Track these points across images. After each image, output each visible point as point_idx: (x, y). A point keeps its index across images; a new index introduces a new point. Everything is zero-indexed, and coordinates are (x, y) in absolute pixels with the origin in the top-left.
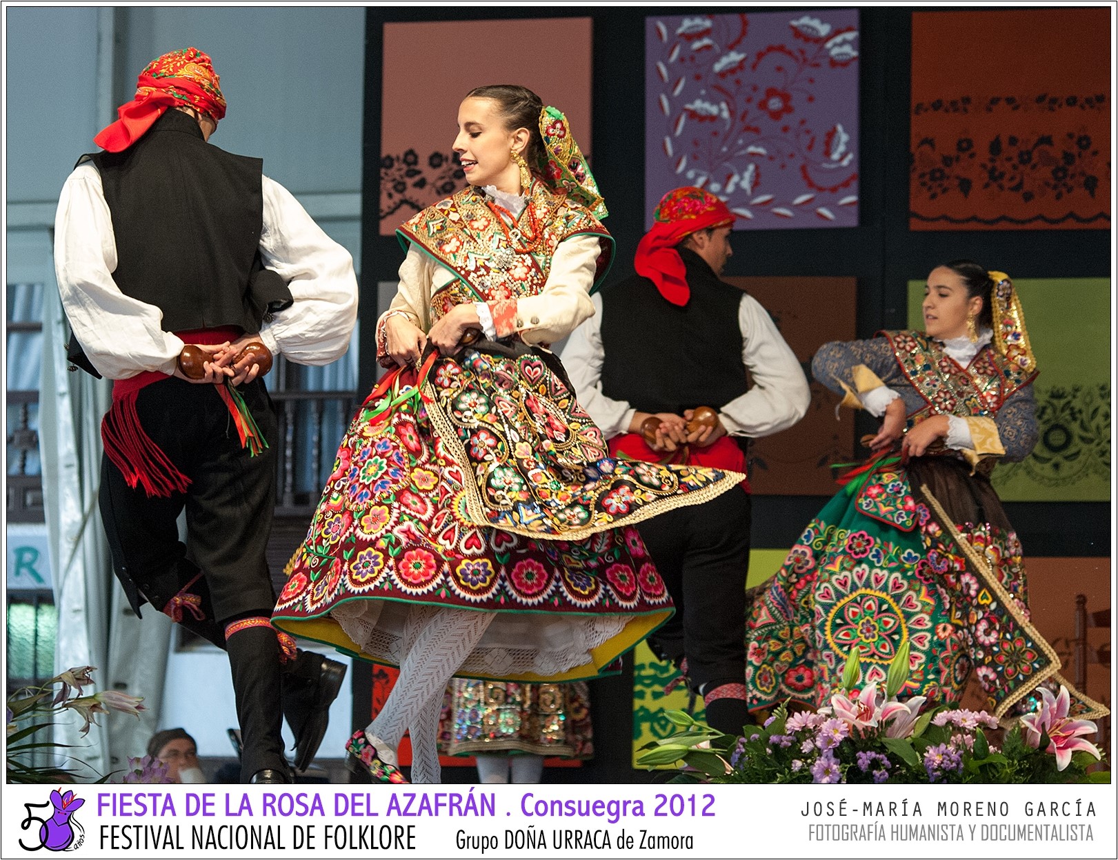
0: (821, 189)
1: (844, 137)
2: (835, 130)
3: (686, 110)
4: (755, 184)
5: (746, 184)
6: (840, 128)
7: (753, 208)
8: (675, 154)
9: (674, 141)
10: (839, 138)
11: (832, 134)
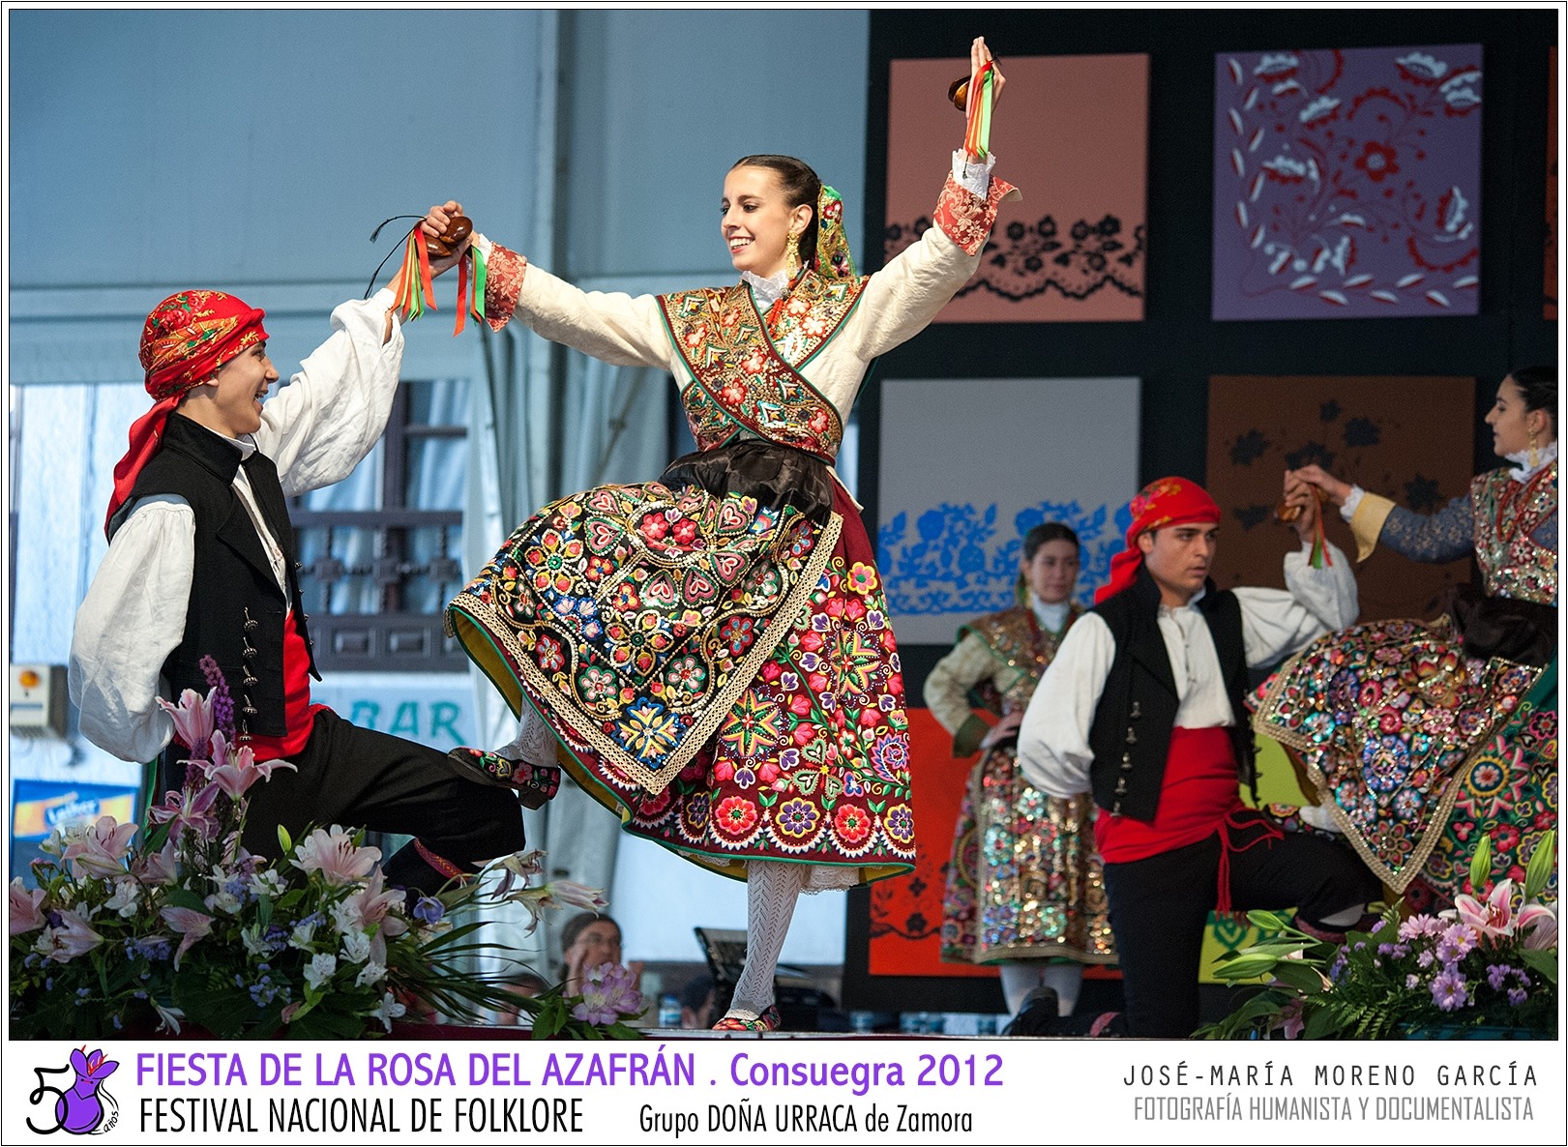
0: (1432, 268)
1: (1462, 204)
2: (1451, 193)
3: (1266, 169)
4: (1351, 261)
5: (1338, 262)
6: (1457, 192)
7: (1347, 291)
8: (1250, 224)
9: (1249, 207)
10: (1456, 205)
11: (1446, 200)
